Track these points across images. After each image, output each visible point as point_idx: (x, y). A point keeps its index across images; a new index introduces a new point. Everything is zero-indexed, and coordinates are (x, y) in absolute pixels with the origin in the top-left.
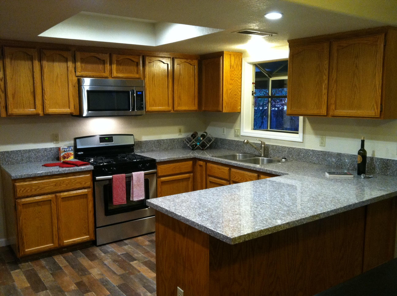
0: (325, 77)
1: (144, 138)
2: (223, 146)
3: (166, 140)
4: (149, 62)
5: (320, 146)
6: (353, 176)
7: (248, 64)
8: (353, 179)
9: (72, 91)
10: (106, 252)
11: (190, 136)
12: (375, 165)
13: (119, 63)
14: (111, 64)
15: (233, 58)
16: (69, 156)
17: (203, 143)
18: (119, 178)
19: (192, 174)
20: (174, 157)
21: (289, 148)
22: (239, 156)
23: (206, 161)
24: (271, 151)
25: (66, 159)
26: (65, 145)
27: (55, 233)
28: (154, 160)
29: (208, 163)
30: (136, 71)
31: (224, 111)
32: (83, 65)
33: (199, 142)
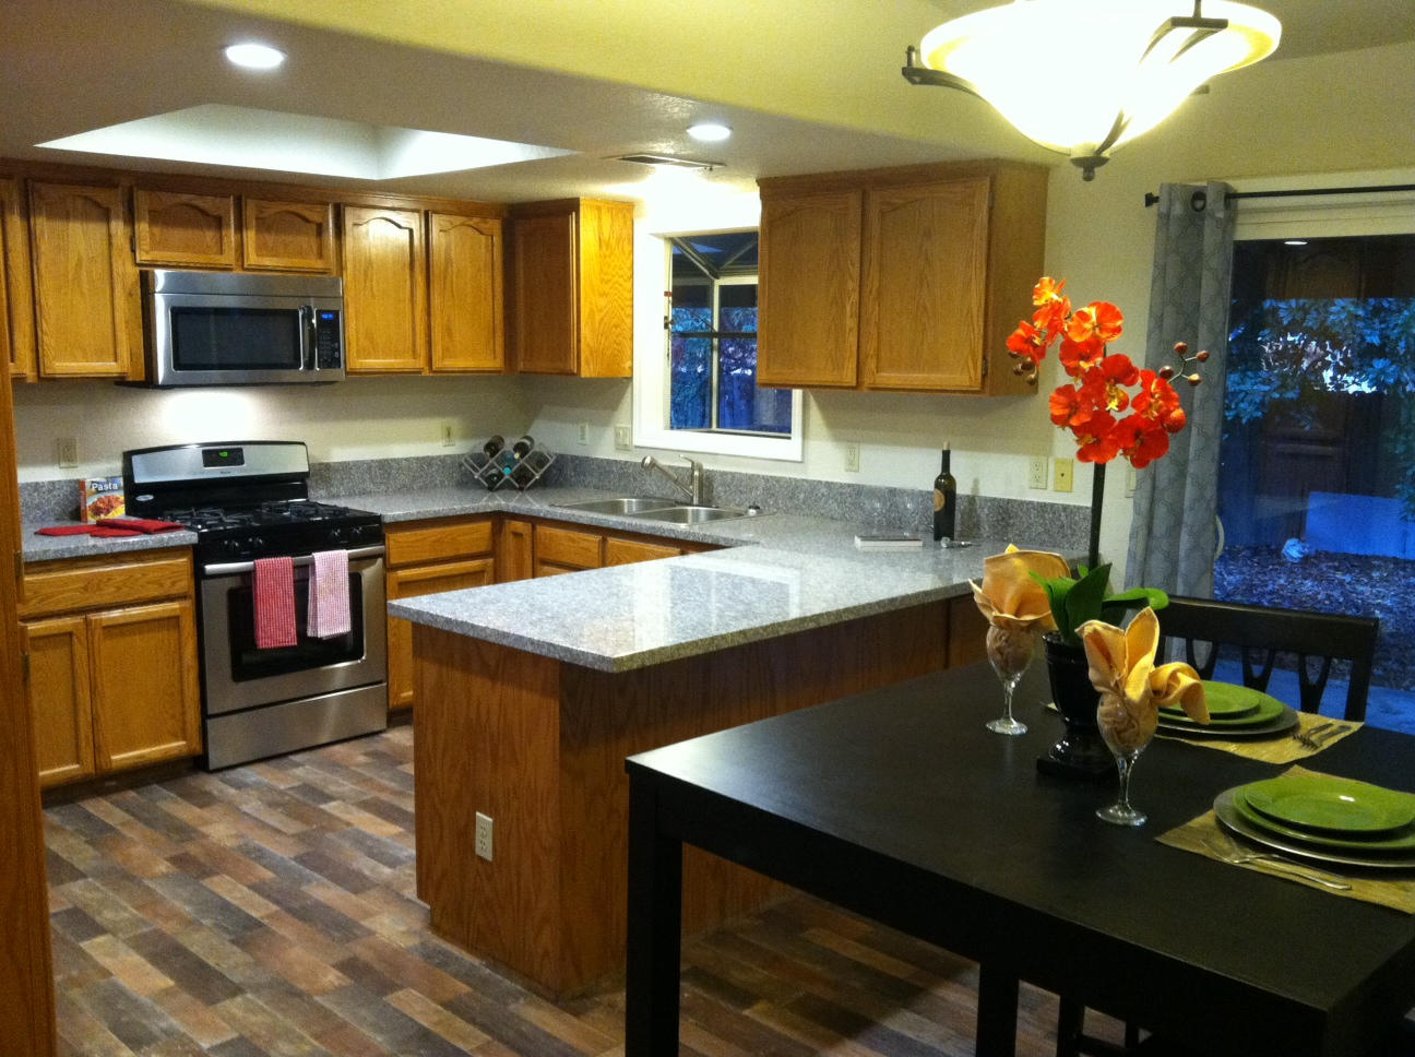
0: (852, 285)
1: (339, 455)
2: (582, 478)
3: (406, 459)
4: (355, 225)
5: (847, 470)
6: (920, 544)
7: (652, 237)
8: (920, 550)
9: (126, 309)
10: (239, 786)
11: (480, 449)
12: (979, 516)
13: (264, 226)
14: (240, 227)
15: (606, 219)
16: (112, 507)
17: (523, 468)
18: (274, 570)
19: (491, 560)
20: (437, 509)
21: (767, 479)
22: (630, 503)
23: (534, 520)
24: (719, 489)
25: (102, 517)
26: (98, 473)
27: (85, 729)
28: (378, 519)
29: (538, 527)
30: (315, 251)
31: (586, 373)
32: (156, 230)
33: (508, 466)
